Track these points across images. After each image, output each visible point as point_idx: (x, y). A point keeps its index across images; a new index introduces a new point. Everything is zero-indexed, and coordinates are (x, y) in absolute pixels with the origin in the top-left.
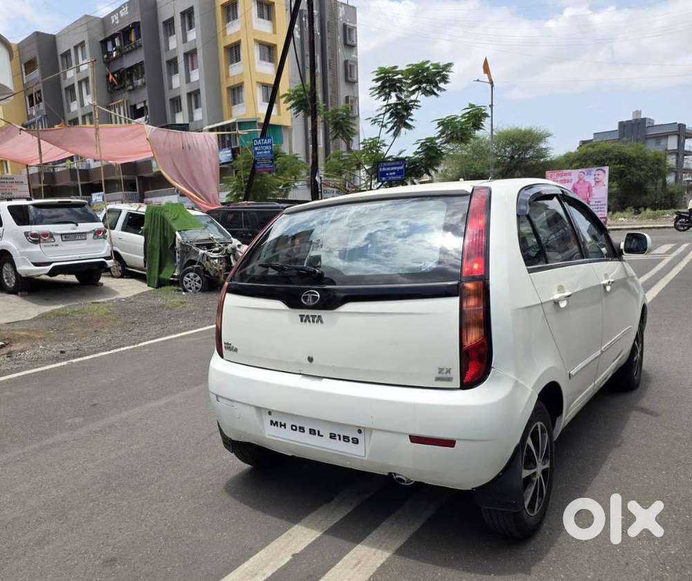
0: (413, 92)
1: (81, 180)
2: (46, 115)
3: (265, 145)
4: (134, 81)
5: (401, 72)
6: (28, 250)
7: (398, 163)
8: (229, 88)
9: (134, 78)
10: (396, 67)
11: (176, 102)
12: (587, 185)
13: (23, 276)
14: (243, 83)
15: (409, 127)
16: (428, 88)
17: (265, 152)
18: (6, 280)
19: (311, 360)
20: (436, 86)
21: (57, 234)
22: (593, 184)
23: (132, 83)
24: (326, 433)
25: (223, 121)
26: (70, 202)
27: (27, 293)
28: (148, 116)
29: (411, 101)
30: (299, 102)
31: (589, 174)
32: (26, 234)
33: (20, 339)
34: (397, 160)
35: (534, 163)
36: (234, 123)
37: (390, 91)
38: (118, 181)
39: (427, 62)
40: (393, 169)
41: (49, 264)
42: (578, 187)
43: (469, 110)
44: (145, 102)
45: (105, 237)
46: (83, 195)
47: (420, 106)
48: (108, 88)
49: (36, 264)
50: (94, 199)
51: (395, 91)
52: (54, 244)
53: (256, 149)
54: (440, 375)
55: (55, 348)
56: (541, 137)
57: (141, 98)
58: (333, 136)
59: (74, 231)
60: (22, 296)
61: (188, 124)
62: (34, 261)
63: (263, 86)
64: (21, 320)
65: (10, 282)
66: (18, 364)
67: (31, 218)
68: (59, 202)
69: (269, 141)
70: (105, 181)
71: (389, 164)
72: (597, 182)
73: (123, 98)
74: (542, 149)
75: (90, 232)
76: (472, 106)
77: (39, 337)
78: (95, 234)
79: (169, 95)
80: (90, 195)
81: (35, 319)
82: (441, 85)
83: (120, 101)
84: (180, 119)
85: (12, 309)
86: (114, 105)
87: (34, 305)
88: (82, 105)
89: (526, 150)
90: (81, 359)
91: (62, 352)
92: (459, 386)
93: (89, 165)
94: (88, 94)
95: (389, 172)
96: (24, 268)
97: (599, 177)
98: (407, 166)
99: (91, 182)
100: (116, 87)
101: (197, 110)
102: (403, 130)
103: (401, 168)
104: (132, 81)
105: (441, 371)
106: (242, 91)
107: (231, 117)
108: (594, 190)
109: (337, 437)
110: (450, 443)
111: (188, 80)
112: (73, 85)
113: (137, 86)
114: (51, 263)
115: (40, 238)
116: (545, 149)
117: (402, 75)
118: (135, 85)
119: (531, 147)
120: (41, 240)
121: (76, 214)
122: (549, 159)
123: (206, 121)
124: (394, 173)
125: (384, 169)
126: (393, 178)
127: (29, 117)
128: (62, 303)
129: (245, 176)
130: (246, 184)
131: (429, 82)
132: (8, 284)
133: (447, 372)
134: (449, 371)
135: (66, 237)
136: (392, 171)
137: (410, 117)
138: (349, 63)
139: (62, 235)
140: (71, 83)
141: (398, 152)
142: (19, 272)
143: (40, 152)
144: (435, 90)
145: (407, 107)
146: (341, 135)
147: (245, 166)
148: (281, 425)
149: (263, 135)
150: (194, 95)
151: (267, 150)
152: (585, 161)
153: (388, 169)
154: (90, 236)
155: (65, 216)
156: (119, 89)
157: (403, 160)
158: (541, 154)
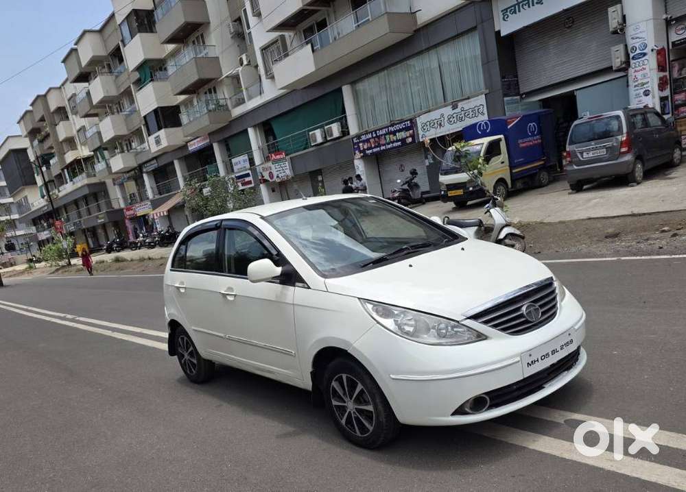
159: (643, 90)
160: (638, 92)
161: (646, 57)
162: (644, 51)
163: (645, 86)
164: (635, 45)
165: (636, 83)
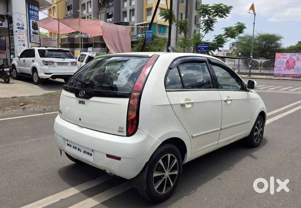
0: (215, 16)
1: (83, 42)
2: (73, 15)
3: (150, 33)
4: (109, 4)
5: (210, 7)
6: (43, 68)
7: (206, 44)
8: (146, 9)
9: (109, 2)
10: (209, 5)
11: (125, 13)
12: (293, 60)
13: (41, 78)
14: (152, 7)
15: (212, 30)
16: (221, 15)
17: (150, 36)
18: (34, 79)
19: (80, 119)
20: (225, 14)
21: (56, 62)
22: (296, 60)
23: (108, 5)
24: (82, 151)
25: (143, 22)
26: (63, 50)
27: (42, 85)
28: (113, 18)
29: (214, 19)
30: (167, 16)
31: (295, 55)
32: (43, 61)
33: (31, 103)
34: (206, 43)
35: (275, 49)
36: (147, 23)
37: (205, 14)
38: (98, 43)
39: (222, 4)
40: (203, 47)
41: (51, 74)
42: (289, 61)
43: (238, 25)
44: (112, 12)
45: (76, 65)
46: (84, 48)
47: (217, 22)
48: (98, 5)
49: (45, 74)
50: (89, 50)
51: (207, 14)
52: (54, 66)
53: (146, 34)
54: (119, 130)
55: (43, 107)
56: (278, 38)
57: (111, 11)
58: (179, 32)
59: (63, 62)
60: (39, 86)
61: (129, 23)
62: (45, 72)
63: (160, 9)
64: (36, 95)
65: (36, 80)
66: (25, 113)
67: (46, 55)
68: (58, 49)
69: (152, 31)
70: (94, 43)
71: (202, 45)
72: (298, 59)
73: (104, 10)
74: (278, 44)
75: (70, 63)
76: (239, 23)
77: (39, 103)
78: (72, 63)
79: (122, 10)
80: (87, 48)
81: (41, 96)
82: (227, 14)
83: (102, 11)
84: (126, 20)
85: (34, 90)
86: (100, 13)
87: (43, 90)
88: (88, 11)
89: (271, 43)
90: (50, 113)
91: (44, 110)
92: (126, 135)
93: (88, 36)
94: (90, 7)
95: (201, 48)
96: (42, 75)
97: (299, 57)
98: (209, 46)
99: (88, 43)
100: (102, 6)
101: (133, 17)
102: (210, 31)
103: (207, 46)
104: (108, 3)
105: (120, 128)
106: (152, 10)
107: (146, 20)
108: (296, 63)
109: (86, 153)
110: (119, 159)
111: (130, 4)
112: (85, 3)
113: (110, 5)
114: (52, 74)
115: (48, 63)
116: (280, 44)
117: (211, 8)
118: (109, 5)
119: (274, 42)
120: (49, 64)
121: (66, 55)
122: (281, 48)
123: (136, 22)
124: (204, 49)
125: (200, 47)
126: (203, 50)
127: (67, 15)
128: (55, 90)
129: (141, 45)
130: (141, 48)
131: (222, 12)
132: (35, 81)
133: (122, 129)
134: (122, 128)
135: (59, 64)
136: (203, 48)
137: (213, 26)
138: (198, 2)
139: (57, 63)
140: (84, 3)
141: (206, 40)
142: (39, 76)
143: (59, 29)
144: (224, 16)
145: (212, 22)
146: (183, 31)
147: (142, 41)
148: (70, 146)
149: (150, 29)
150: (132, 11)
151: (151, 35)
152: (298, 50)
153: (202, 47)
154: (70, 64)
155: (62, 55)
156: (103, 6)
157: (208, 43)
158: (278, 45)
159: (23, 43)
160: (20, 43)
161: (23, 30)
162: (23, 27)
163: (23, 42)
164: (20, 23)
165: (19, 39)
